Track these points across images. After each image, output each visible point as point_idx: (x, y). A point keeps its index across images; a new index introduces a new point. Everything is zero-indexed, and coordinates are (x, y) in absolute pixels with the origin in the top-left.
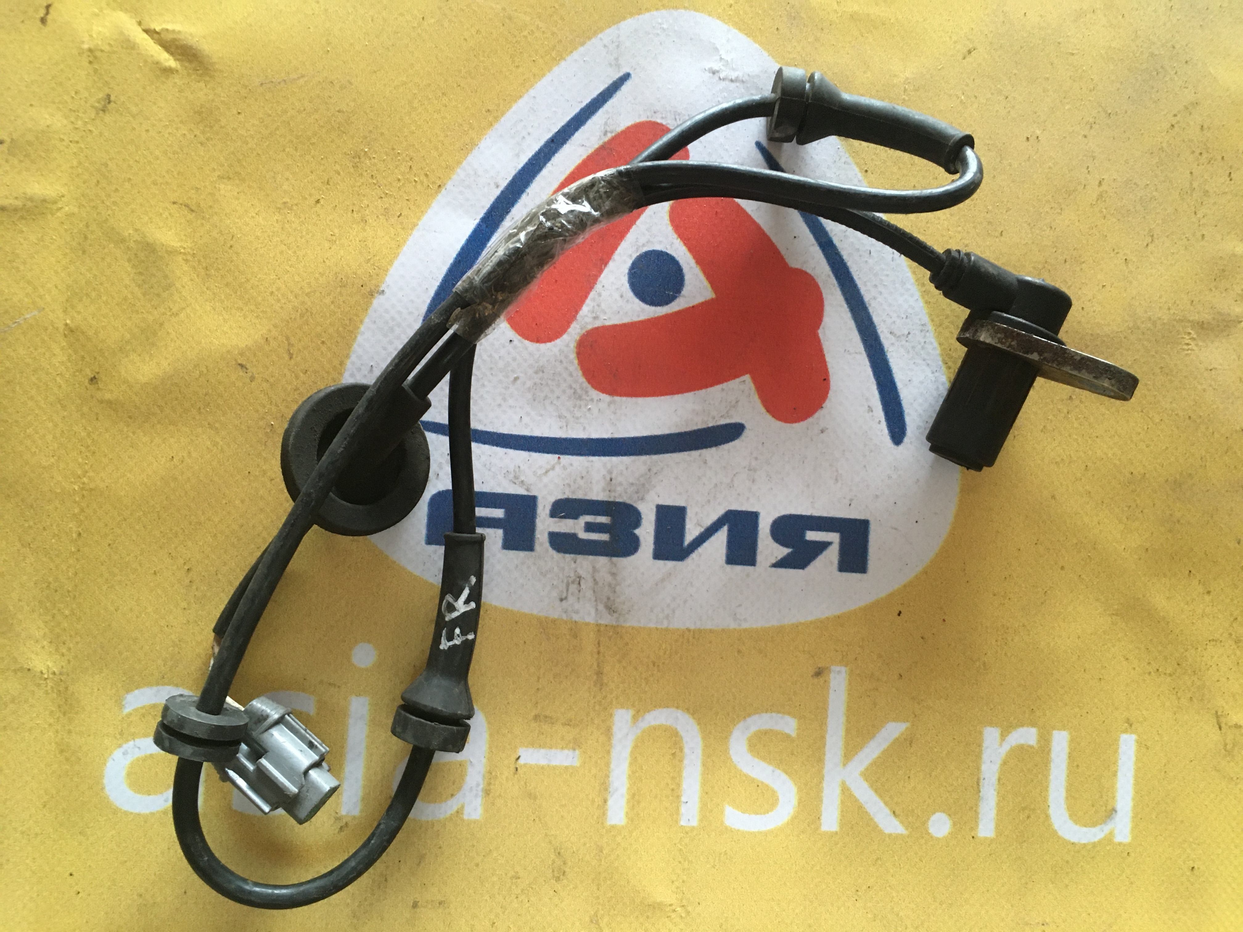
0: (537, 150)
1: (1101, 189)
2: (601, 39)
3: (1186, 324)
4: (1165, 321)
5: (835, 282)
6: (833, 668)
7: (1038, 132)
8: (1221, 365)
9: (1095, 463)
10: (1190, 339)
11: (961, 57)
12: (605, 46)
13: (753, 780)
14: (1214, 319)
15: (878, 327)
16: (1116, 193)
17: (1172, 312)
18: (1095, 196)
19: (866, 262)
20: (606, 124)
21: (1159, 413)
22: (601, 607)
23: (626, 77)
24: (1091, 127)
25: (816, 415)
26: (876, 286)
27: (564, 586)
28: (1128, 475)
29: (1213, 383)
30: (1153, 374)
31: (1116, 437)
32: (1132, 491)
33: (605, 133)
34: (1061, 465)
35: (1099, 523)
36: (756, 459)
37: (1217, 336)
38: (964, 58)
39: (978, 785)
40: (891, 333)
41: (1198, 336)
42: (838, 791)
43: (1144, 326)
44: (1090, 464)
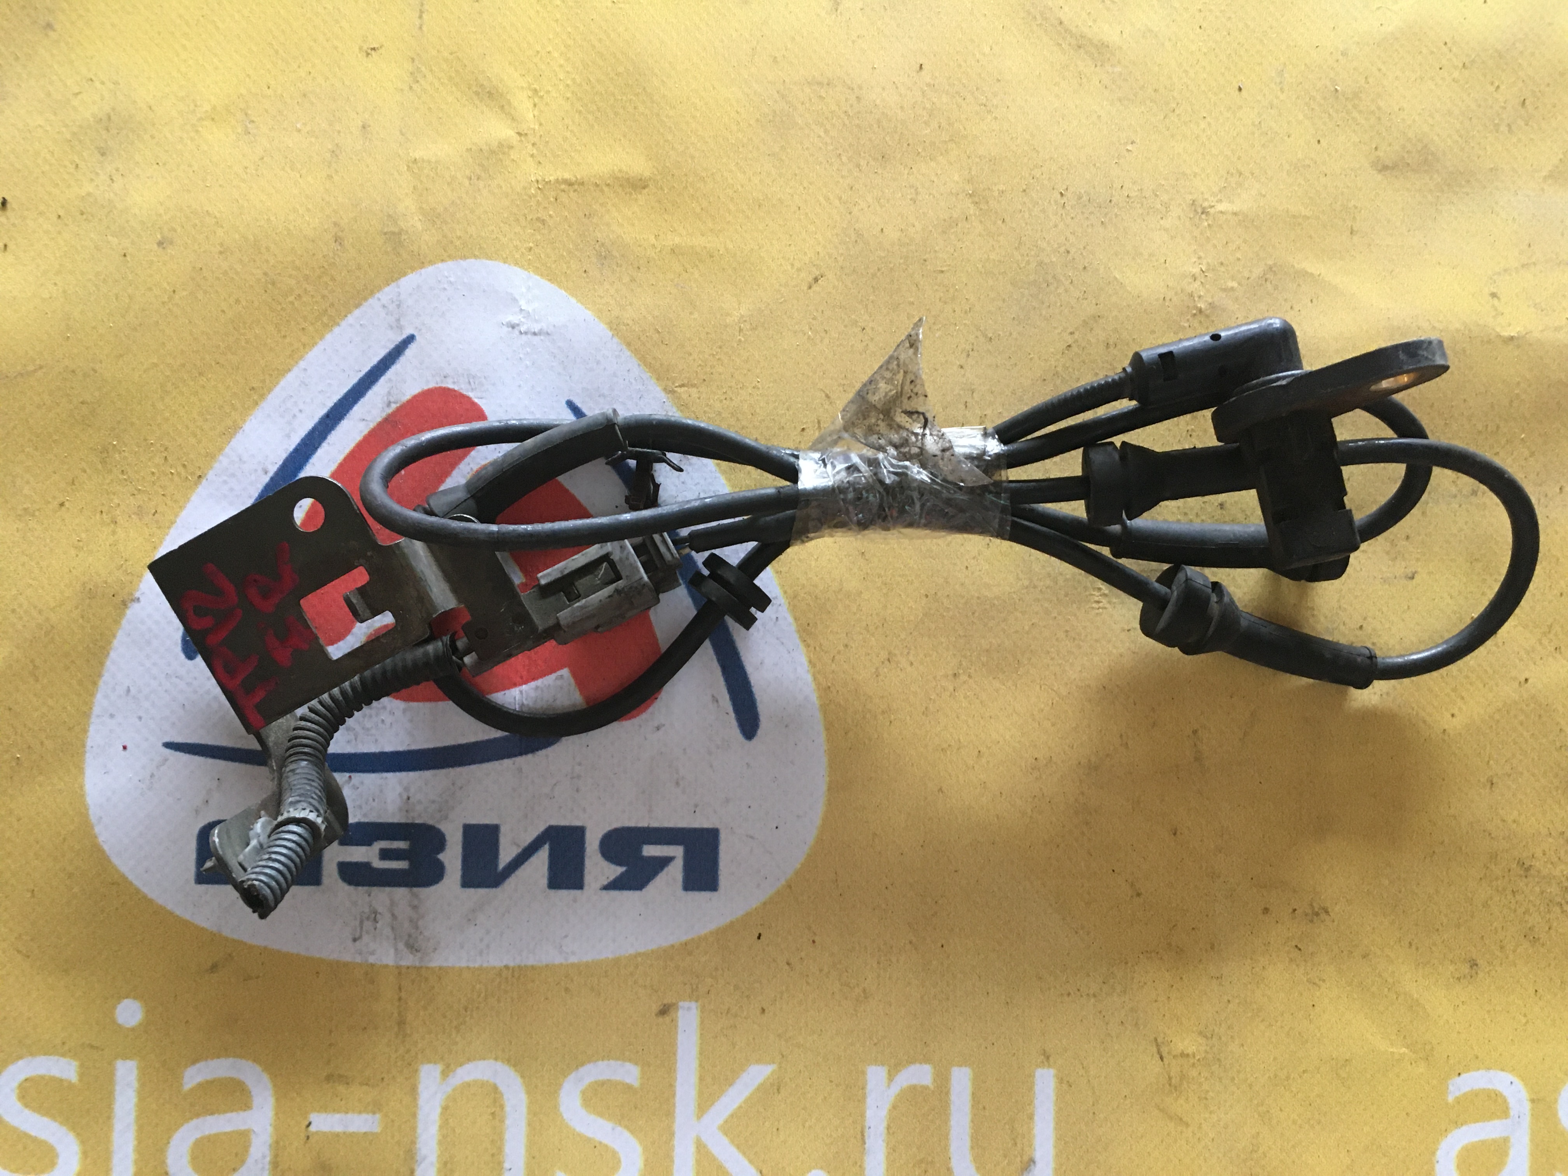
0: (310, 428)
2: (379, 299)
6: (681, 1004)
9: (990, 747)
11: (806, 288)
12: (384, 306)
13: (589, 1140)
20: (389, 393)
22: (401, 946)
23: (411, 339)
25: (650, 709)
27: (357, 923)
28: (1031, 760)
30: (1057, 639)
31: (1014, 715)
32: (1037, 779)
33: (389, 404)
34: (948, 752)
35: (998, 819)
36: (580, 764)
38: (810, 287)
39: (863, 1135)
42: (693, 1149)
44: (983, 749)
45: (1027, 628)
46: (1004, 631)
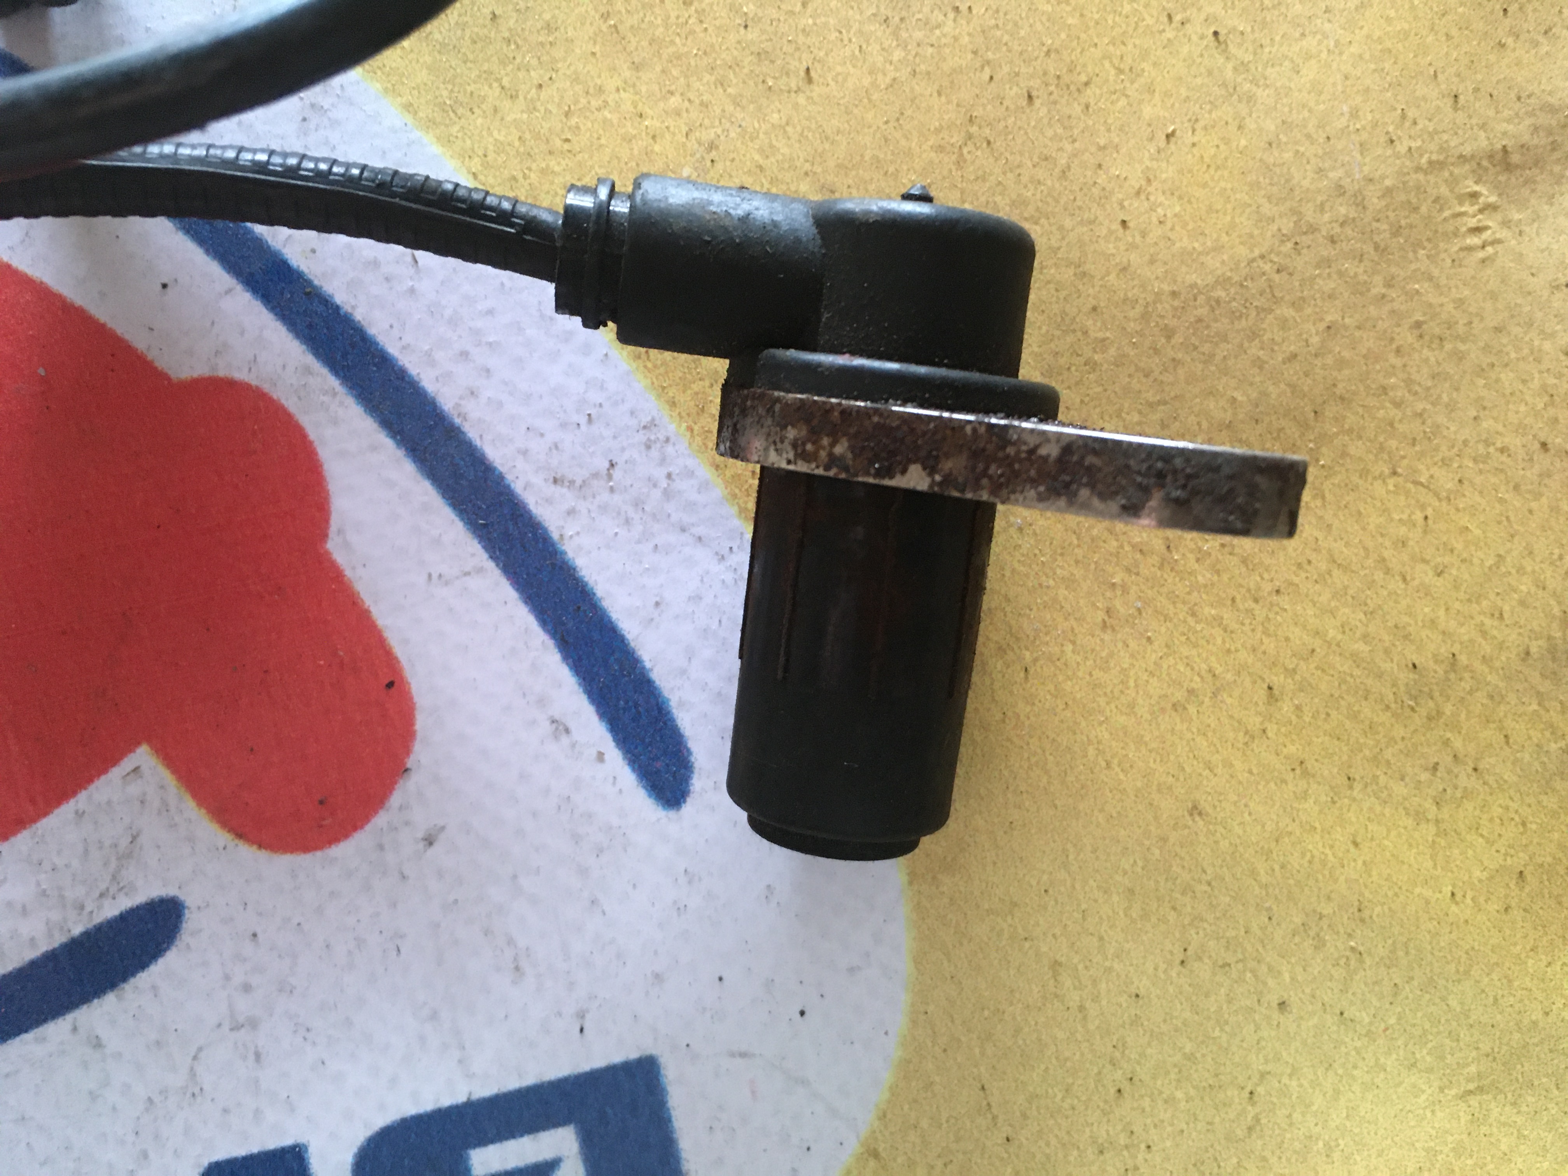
3: (1457, 171)
4: (1388, 183)
5: (333, 382)
9: (1294, 671)
10: (1481, 211)
14: (1536, 129)
15: (509, 478)
21: (1445, 463)
25: (396, 799)
26: (464, 355)
28: (1405, 677)
30: (1398, 351)
31: (1336, 572)
32: (1430, 718)
34: (1192, 710)
35: (1356, 844)
36: (247, 988)
40: (555, 481)
41: (1500, 195)
43: (1327, 217)
44: (1277, 680)
45: (1315, 340)
46: (1259, 363)
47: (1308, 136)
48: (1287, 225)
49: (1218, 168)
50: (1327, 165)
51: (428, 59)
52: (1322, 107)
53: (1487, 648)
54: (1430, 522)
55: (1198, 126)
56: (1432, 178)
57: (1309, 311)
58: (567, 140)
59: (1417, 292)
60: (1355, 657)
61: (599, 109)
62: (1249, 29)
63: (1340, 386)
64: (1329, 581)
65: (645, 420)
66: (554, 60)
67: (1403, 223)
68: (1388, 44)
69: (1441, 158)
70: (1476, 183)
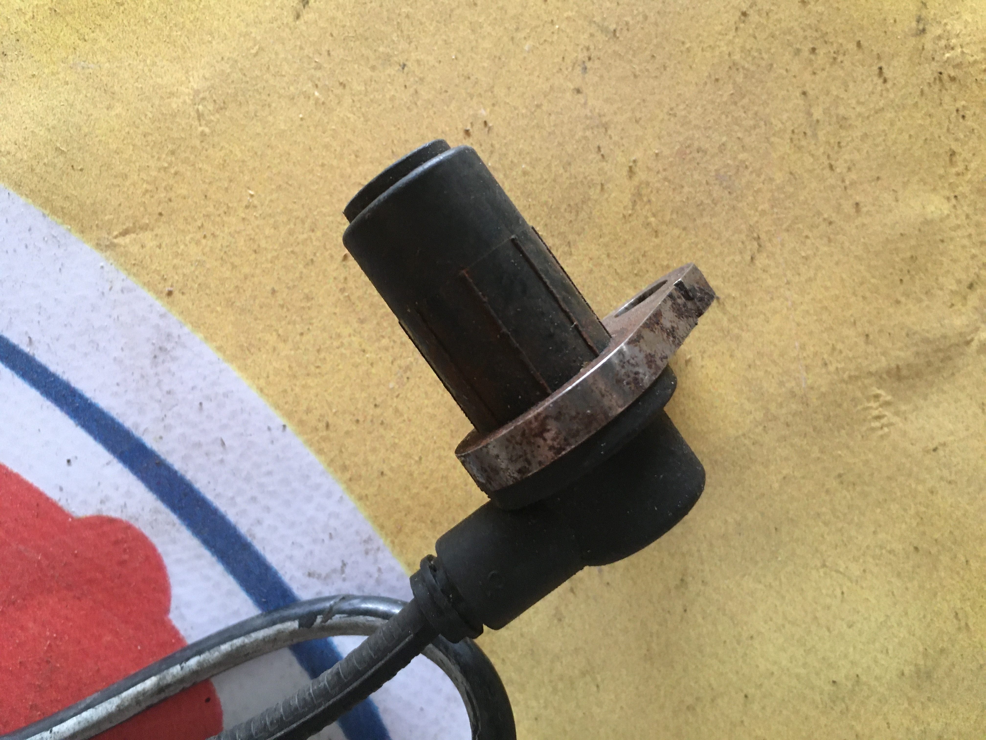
1: (636, 181)
3: (866, 381)
4: (823, 389)
5: (173, 517)
7: (484, 113)
8: (952, 433)
10: (881, 406)
14: (917, 354)
15: (281, 573)
16: (666, 179)
17: (832, 368)
18: (627, 199)
19: (222, 461)
21: (855, 559)
24: (585, 69)
26: (254, 499)
29: (946, 473)
37: (931, 384)
40: (310, 575)
41: (893, 396)
43: (784, 411)
47: (774, 362)
48: (759, 415)
49: (717, 381)
50: (784, 379)
51: (232, 318)
52: (782, 343)
53: (877, 671)
54: (845, 595)
55: (705, 355)
56: (850, 387)
57: (772, 468)
58: (318, 367)
59: (840, 456)
60: (798, 677)
61: (338, 348)
62: (738, 295)
63: (791, 512)
64: (783, 631)
65: (365, 537)
66: (311, 318)
67: (831, 414)
68: (826, 303)
69: (857, 373)
70: (879, 388)
